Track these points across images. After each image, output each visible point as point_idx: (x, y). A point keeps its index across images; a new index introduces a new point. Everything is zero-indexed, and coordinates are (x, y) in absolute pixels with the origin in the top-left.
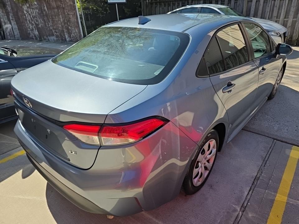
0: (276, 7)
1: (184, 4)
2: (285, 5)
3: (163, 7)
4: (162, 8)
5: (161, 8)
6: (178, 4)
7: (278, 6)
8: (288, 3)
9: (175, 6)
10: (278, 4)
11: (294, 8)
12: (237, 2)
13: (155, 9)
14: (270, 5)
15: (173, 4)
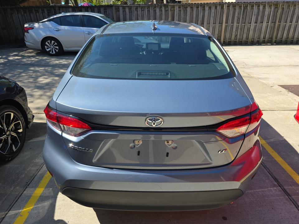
0: (139, 16)
1: (50, 11)
2: (146, 15)
3: (23, 13)
4: (22, 15)
5: (20, 15)
6: (42, 10)
7: (141, 16)
8: (148, 13)
9: (39, 13)
10: (141, 14)
11: (153, 17)
12: (106, 12)
13: (12, 16)
14: (134, 15)
15: (35, 11)
